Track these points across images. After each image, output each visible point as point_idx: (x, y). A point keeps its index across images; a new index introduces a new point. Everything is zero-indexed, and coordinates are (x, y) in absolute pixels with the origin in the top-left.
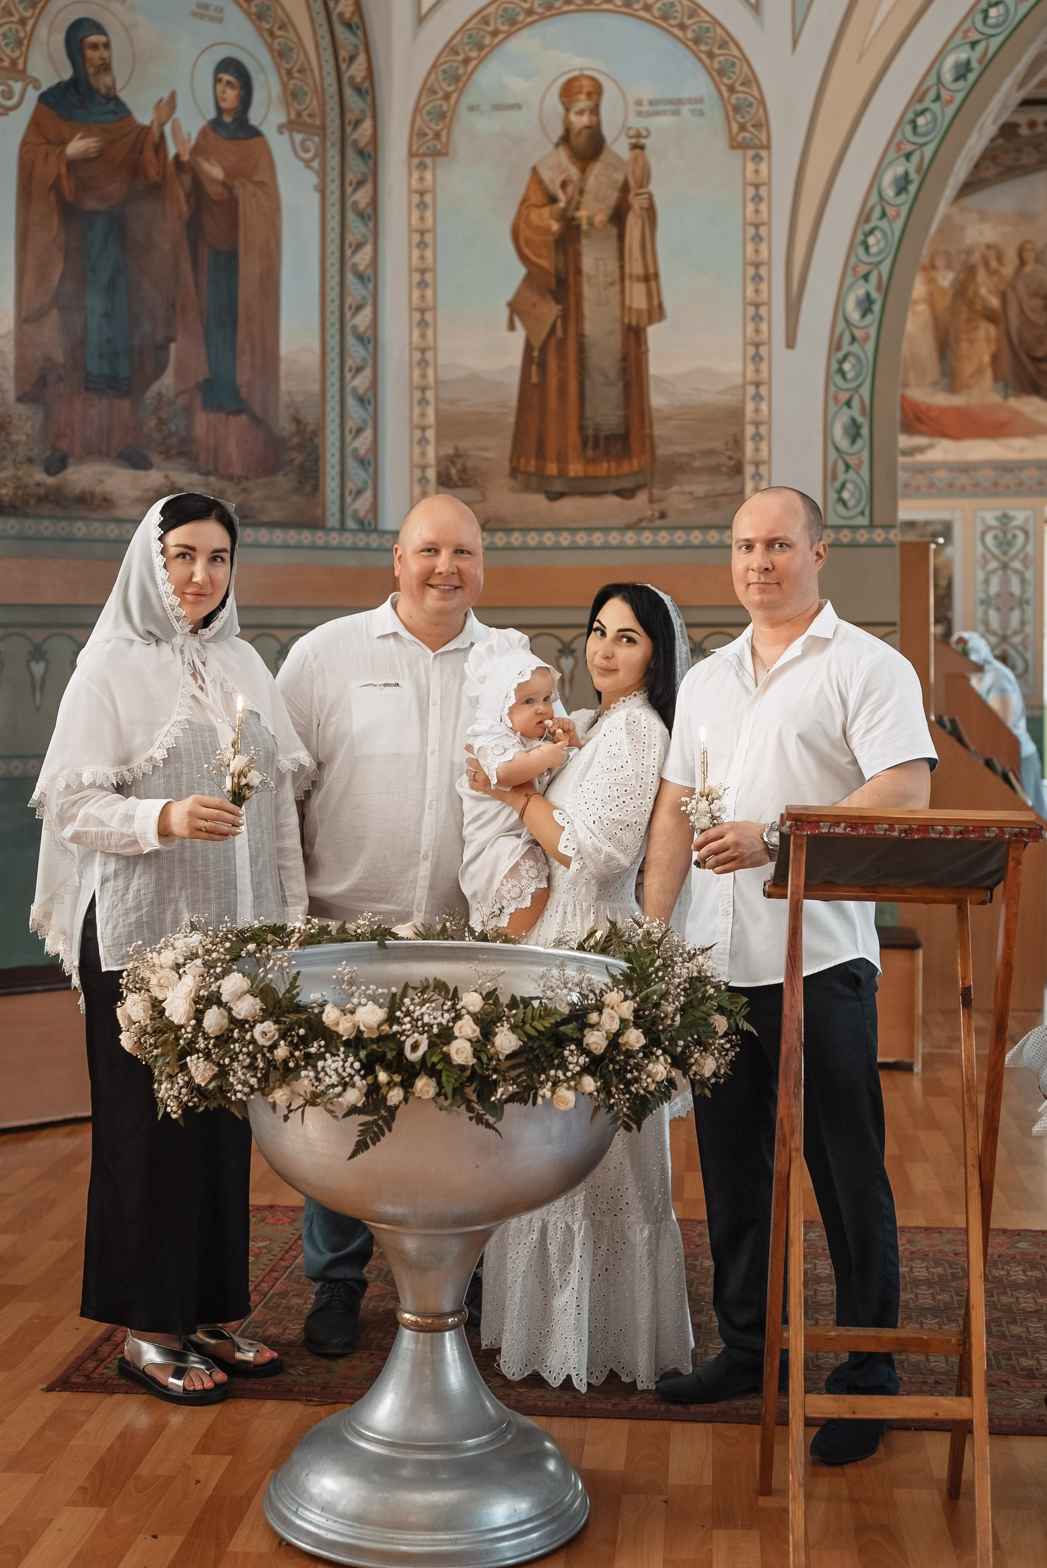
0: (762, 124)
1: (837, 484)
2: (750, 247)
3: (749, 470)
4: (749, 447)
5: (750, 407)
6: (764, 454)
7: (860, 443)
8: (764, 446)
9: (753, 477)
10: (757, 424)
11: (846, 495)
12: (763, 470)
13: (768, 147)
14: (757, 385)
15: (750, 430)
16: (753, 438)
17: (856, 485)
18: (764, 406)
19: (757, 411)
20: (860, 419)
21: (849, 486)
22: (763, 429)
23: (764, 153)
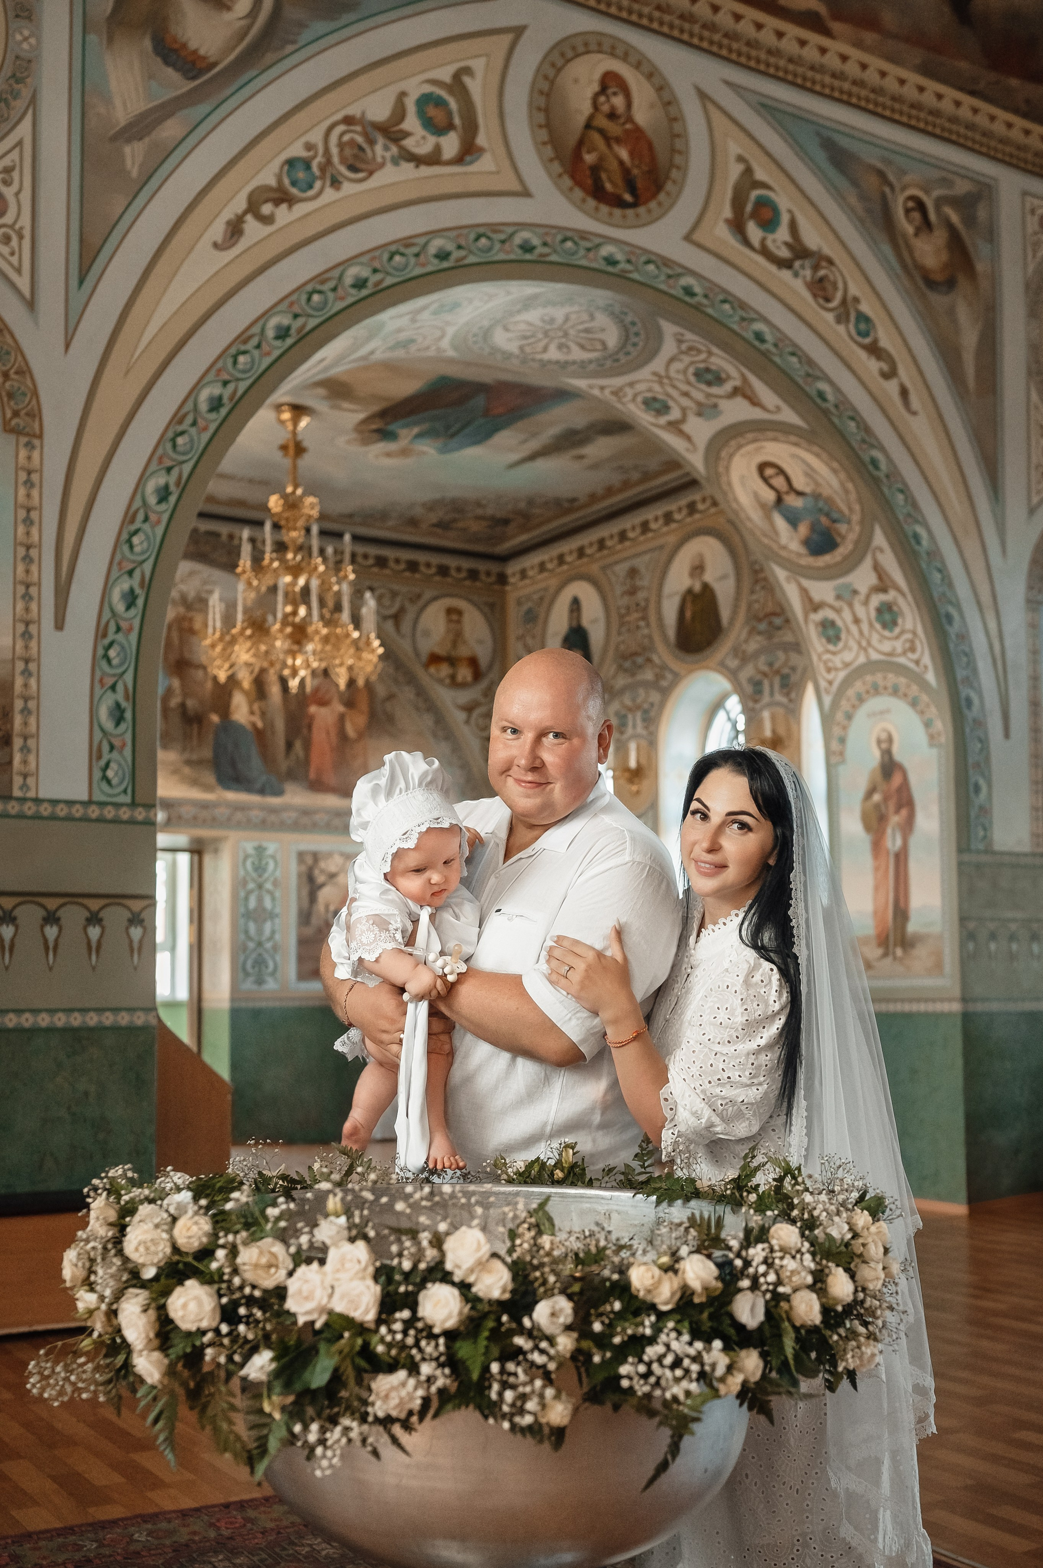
0: (35, 414)
1: (102, 763)
2: (21, 529)
3: (17, 742)
4: (18, 720)
5: (19, 682)
6: (33, 728)
7: (123, 726)
8: (32, 720)
9: (21, 750)
10: (26, 699)
11: (110, 773)
12: (31, 743)
13: (40, 436)
14: (27, 661)
15: (19, 704)
16: (22, 711)
17: (120, 765)
18: (33, 682)
19: (26, 685)
20: (124, 704)
21: (112, 765)
22: (32, 704)
23: (36, 442)
